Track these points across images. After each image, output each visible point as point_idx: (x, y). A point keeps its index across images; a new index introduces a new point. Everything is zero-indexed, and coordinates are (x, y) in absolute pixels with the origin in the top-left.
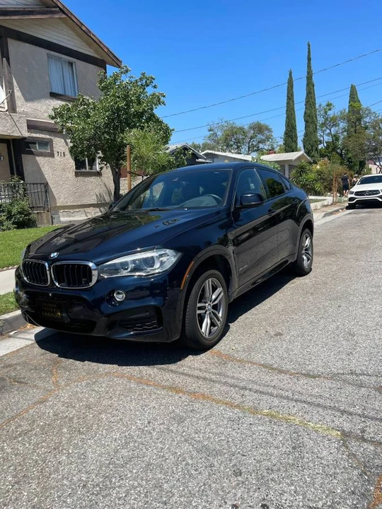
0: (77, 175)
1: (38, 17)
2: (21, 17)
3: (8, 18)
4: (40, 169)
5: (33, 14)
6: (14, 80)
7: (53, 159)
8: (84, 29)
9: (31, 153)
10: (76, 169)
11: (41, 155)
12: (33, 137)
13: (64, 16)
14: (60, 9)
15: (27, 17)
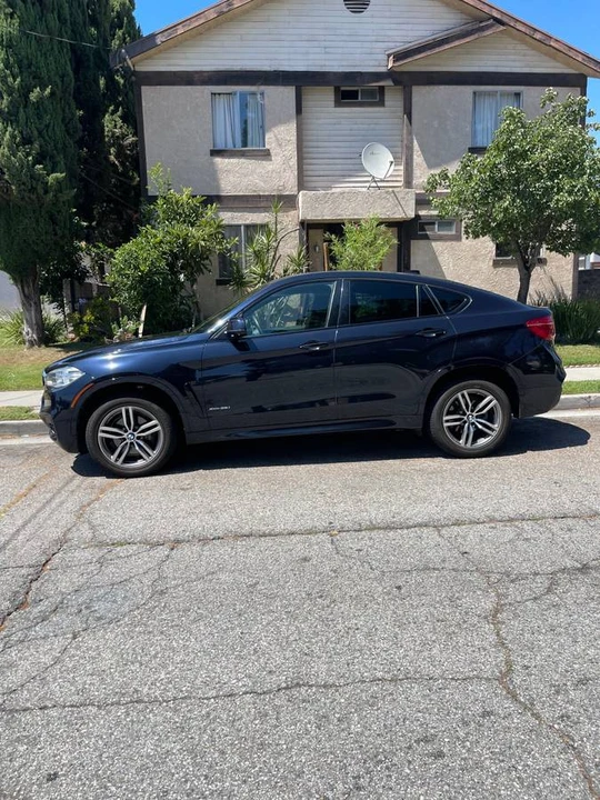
0: (496, 264)
1: (457, 43)
2: (429, 53)
3: (410, 60)
4: (436, 258)
5: (447, 43)
6: (415, 142)
7: (458, 244)
8: (538, 36)
9: (426, 237)
10: (497, 255)
11: (440, 238)
12: (431, 216)
13: (502, 28)
14: (496, 19)
15: (437, 50)
